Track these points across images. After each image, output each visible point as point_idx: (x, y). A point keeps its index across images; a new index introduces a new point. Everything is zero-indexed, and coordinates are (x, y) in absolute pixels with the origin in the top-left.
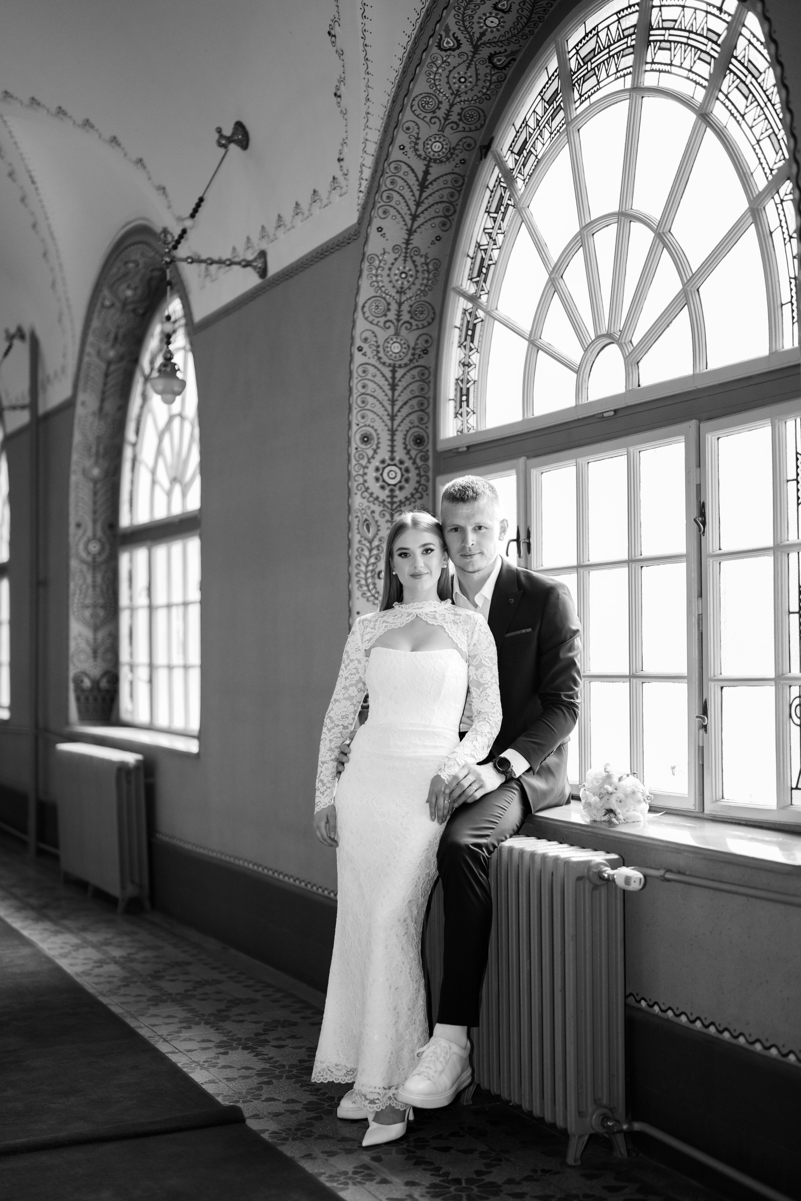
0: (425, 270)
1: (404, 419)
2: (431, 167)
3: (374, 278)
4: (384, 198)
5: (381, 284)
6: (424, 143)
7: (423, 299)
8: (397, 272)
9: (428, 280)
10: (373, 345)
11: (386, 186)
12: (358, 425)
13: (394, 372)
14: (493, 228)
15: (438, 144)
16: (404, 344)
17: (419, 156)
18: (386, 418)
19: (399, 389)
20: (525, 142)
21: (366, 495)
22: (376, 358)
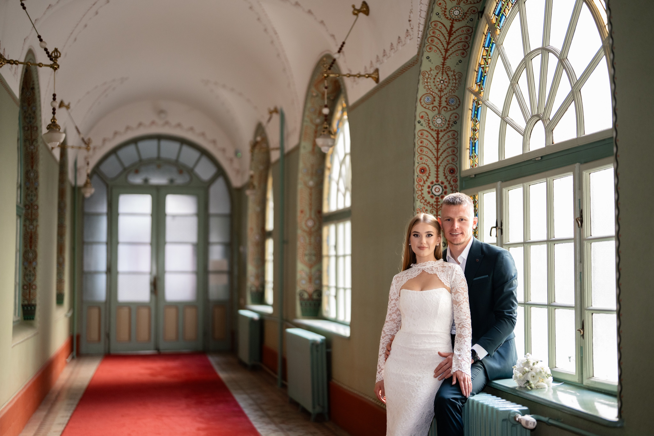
0: (454, 79)
1: (444, 159)
2: (454, 23)
3: (426, 84)
4: (430, 41)
5: (430, 87)
6: (449, 11)
7: (453, 94)
8: (438, 80)
9: (456, 84)
10: (426, 120)
11: (430, 34)
12: (418, 163)
13: (438, 134)
14: (486, 56)
15: (457, 11)
16: (444, 119)
17: (447, 18)
18: (434, 160)
19: (441, 143)
20: (501, 9)
21: (423, 201)
22: (428, 126)
